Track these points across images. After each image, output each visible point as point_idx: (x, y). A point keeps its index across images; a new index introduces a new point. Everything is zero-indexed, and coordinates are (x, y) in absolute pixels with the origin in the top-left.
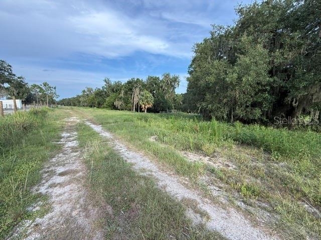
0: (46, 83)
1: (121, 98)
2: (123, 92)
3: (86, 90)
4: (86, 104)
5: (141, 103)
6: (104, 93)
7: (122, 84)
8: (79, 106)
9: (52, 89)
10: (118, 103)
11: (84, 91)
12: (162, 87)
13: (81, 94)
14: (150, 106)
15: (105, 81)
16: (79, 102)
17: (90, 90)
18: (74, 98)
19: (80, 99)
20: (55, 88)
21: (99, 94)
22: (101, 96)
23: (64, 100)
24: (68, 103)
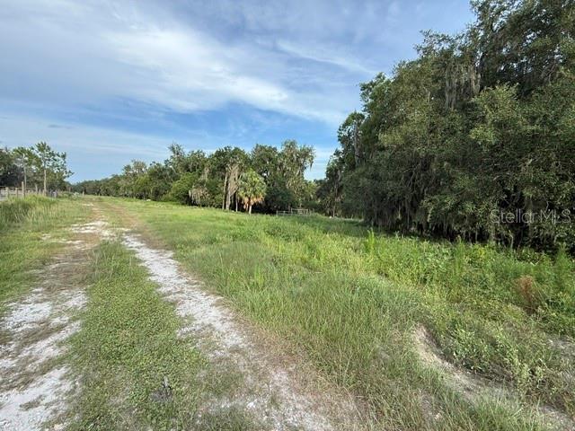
0: (44, 145)
1: (202, 184)
2: (207, 171)
3: (132, 165)
4: (131, 192)
5: (241, 193)
6: (168, 173)
7: (206, 156)
8: (117, 195)
9: (56, 157)
10: (195, 193)
11: (128, 168)
12: (281, 165)
13: (121, 173)
14: (260, 200)
15: (173, 149)
16: (117, 188)
17: (139, 166)
18: (106, 181)
19: (119, 183)
20: (64, 156)
21: (158, 173)
22: (161, 178)
23: (86, 182)
24: (95, 188)
